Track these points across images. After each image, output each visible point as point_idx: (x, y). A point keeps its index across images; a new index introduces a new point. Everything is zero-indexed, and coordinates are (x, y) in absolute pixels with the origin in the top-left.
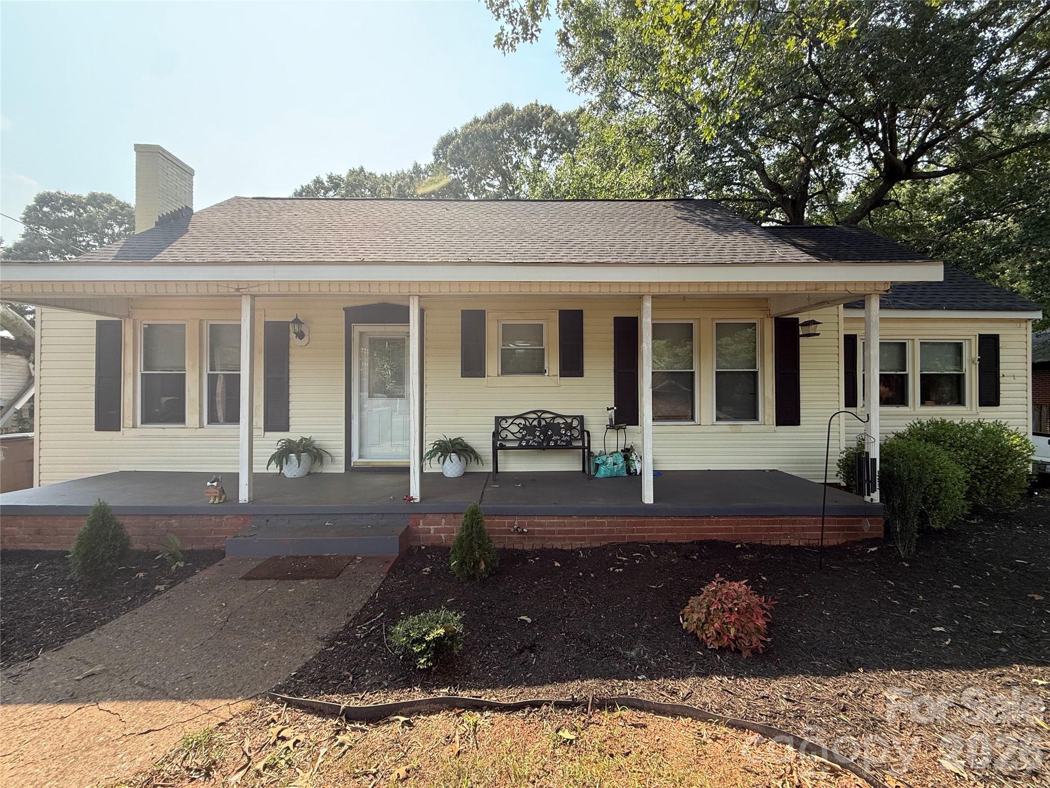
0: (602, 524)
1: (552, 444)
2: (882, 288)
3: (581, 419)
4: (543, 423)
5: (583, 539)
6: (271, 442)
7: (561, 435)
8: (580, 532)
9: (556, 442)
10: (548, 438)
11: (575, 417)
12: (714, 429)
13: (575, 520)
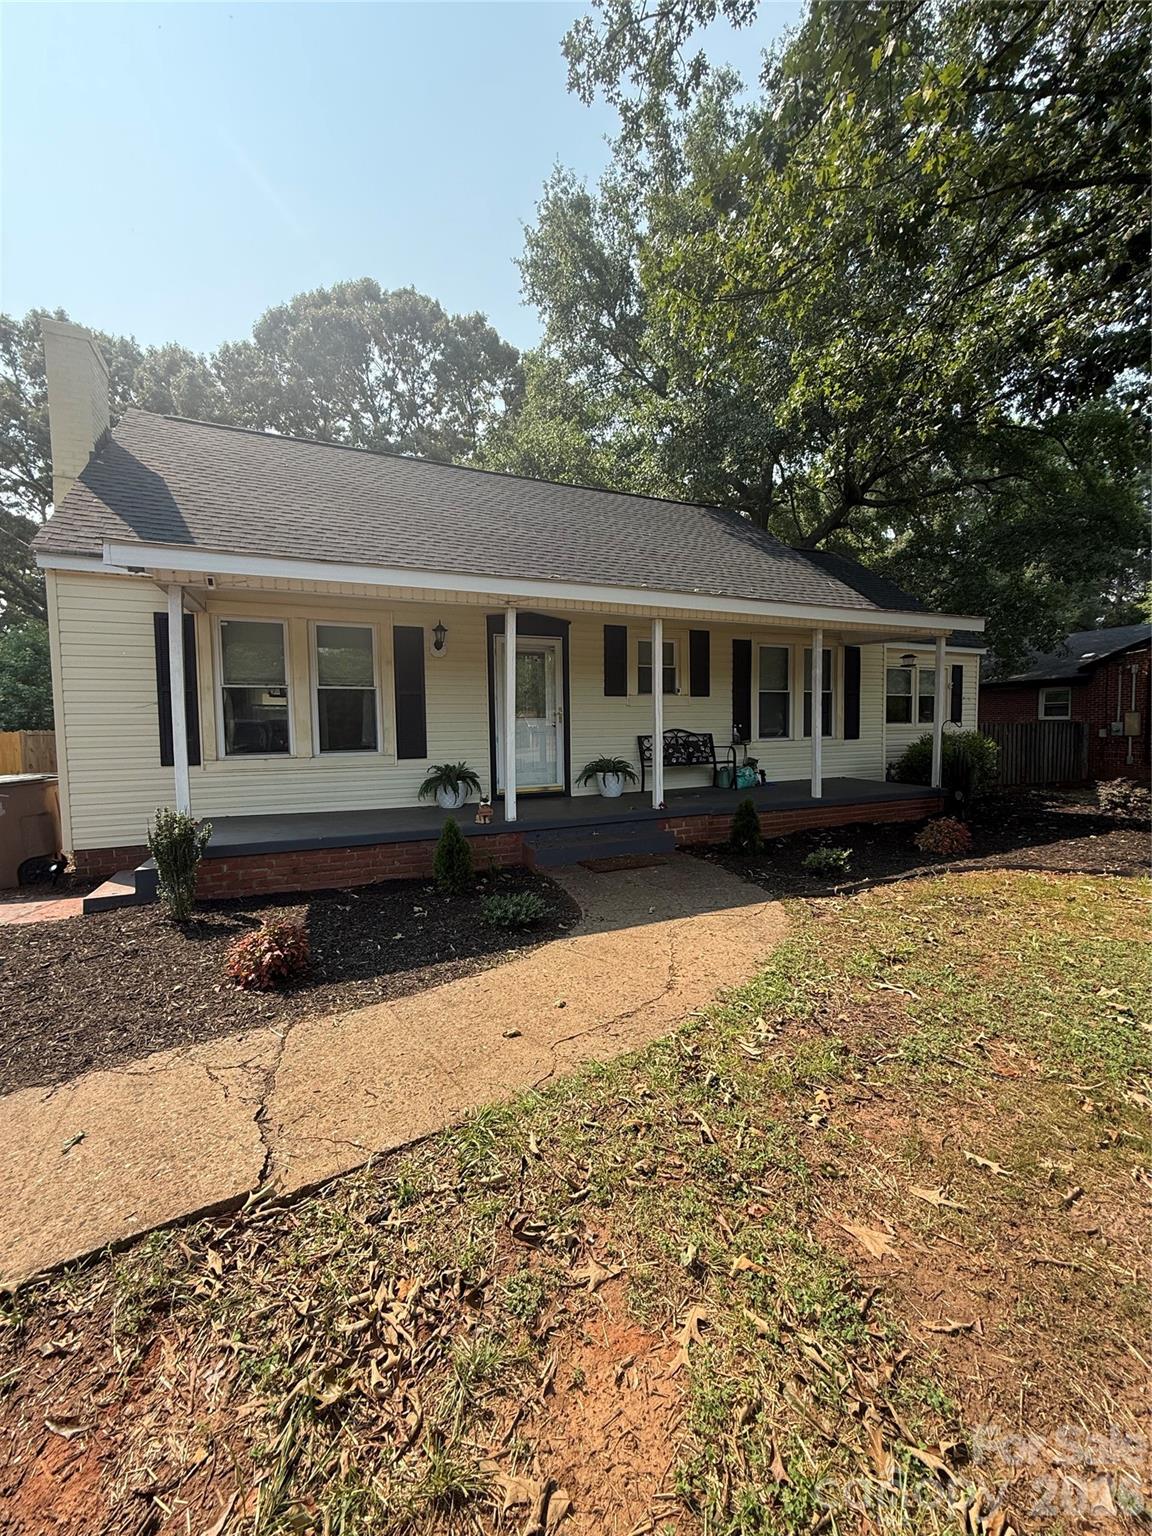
0: (791, 816)
1: (694, 760)
2: (948, 633)
3: (711, 735)
4: (680, 741)
5: (779, 830)
6: (418, 770)
7: (702, 752)
8: (777, 824)
9: (698, 758)
10: (690, 756)
11: (705, 735)
12: (804, 744)
13: (774, 814)
